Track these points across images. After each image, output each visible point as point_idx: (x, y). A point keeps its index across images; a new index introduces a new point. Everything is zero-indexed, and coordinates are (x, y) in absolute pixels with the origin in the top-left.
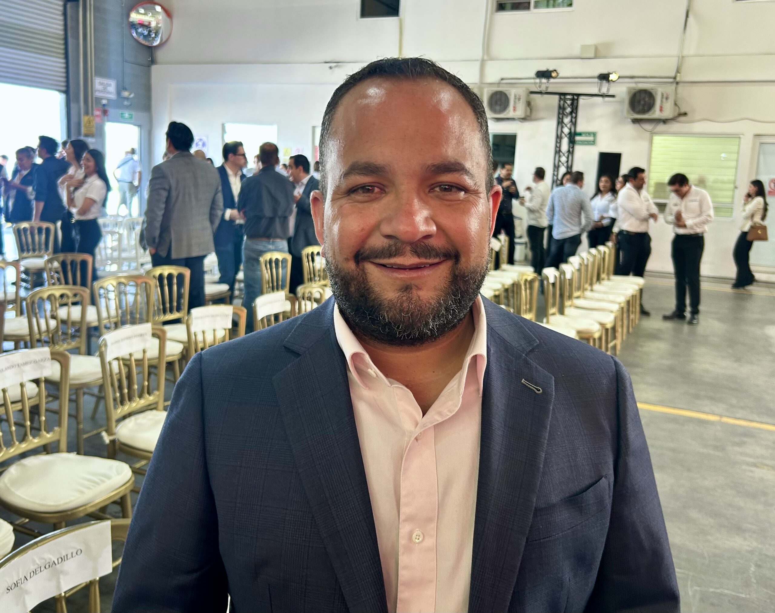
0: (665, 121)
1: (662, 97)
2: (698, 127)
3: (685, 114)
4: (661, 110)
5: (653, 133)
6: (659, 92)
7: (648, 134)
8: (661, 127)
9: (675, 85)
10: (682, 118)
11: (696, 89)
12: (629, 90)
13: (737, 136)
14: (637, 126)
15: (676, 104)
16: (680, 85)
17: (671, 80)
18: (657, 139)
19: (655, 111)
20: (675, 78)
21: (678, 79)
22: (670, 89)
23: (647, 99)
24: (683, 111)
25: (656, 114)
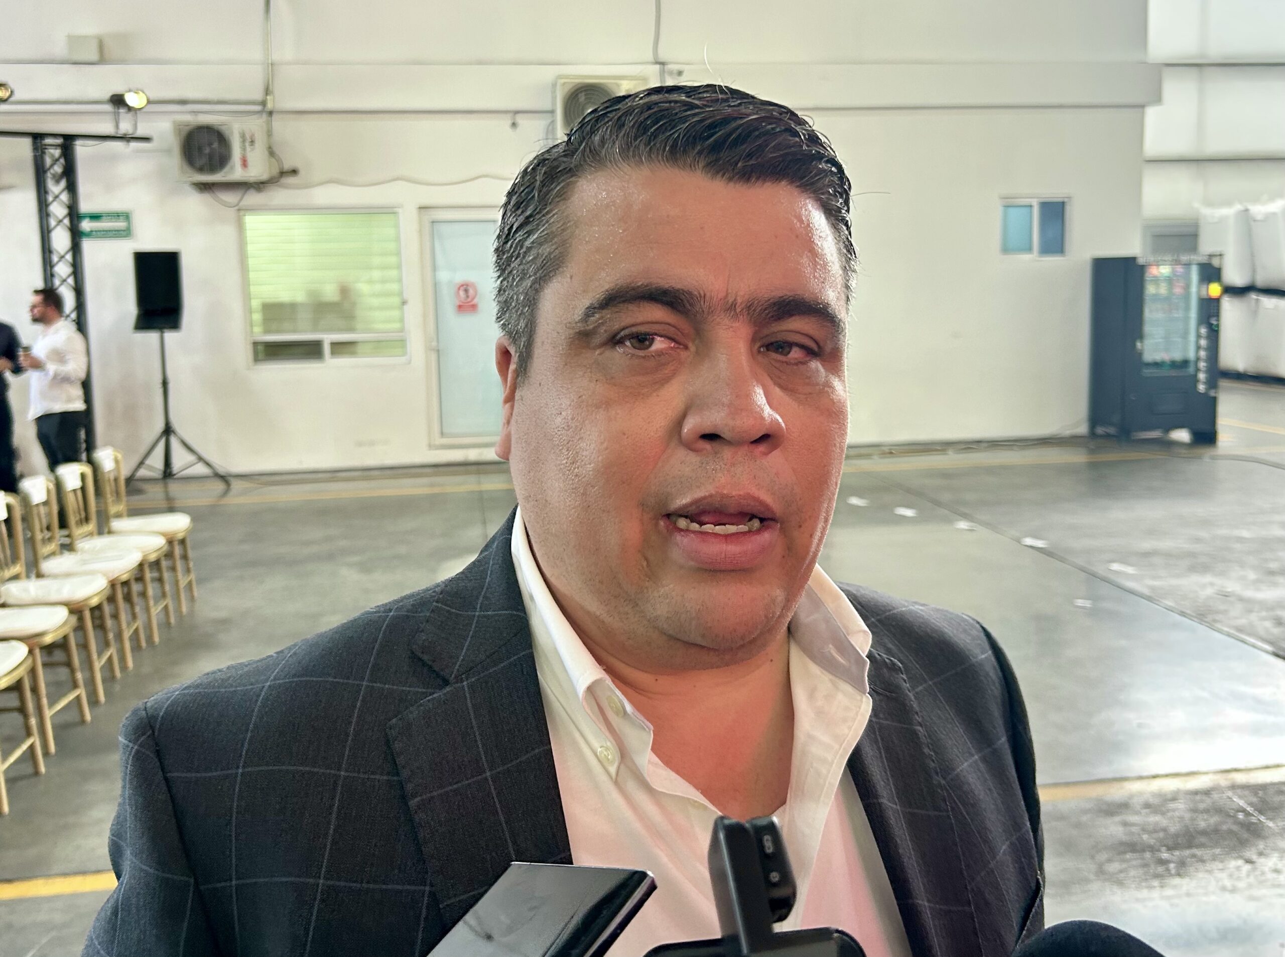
0: (259, 186)
1: (244, 141)
2: (323, 195)
3: (294, 172)
4: (245, 163)
5: (241, 211)
6: (235, 129)
7: (232, 212)
8: (252, 198)
9: (265, 116)
10: (291, 180)
11: (307, 126)
12: (178, 127)
13: (389, 211)
14: (206, 197)
15: (271, 153)
16: (275, 116)
17: (258, 108)
18: (251, 221)
19: (232, 168)
20: (264, 103)
21: (270, 106)
22: (255, 125)
23: (215, 145)
24: (287, 166)
25: (235, 172)
